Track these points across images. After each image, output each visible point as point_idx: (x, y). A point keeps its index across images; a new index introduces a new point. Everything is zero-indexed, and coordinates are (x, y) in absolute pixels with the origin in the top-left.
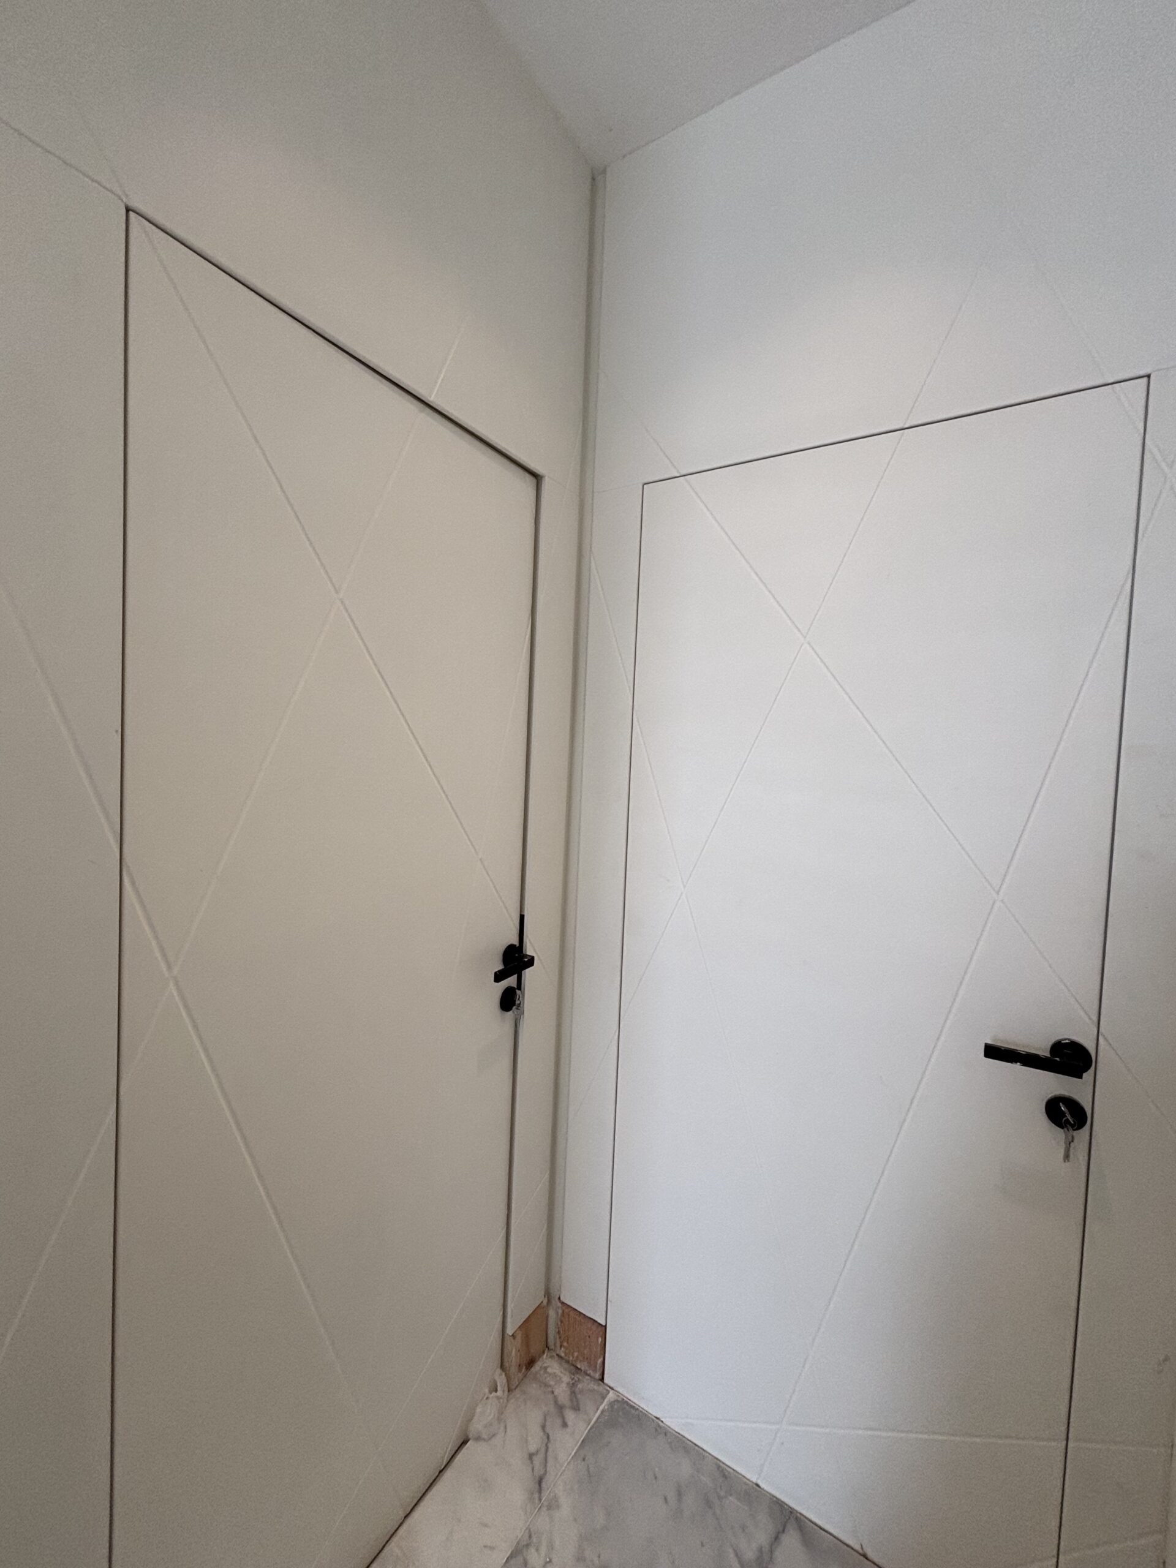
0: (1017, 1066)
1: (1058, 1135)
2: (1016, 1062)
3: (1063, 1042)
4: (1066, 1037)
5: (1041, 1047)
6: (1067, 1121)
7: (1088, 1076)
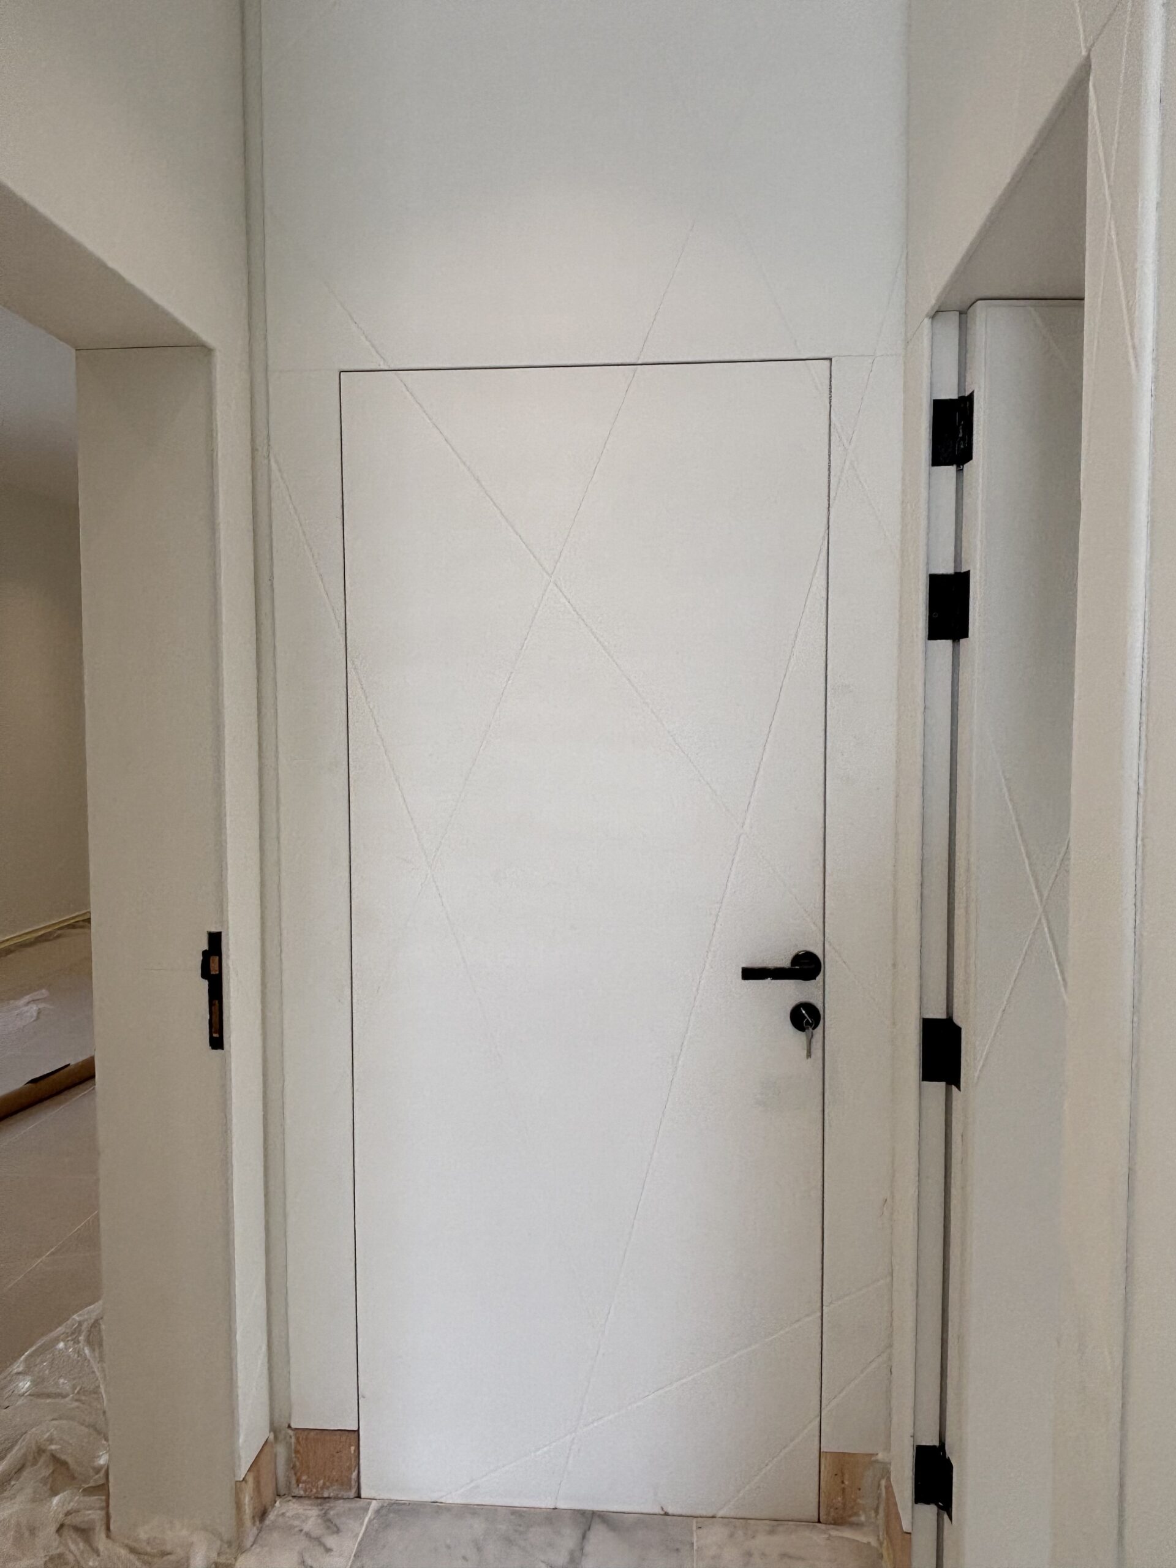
0: (768, 982)
1: (800, 1037)
2: (767, 978)
3: (800, 954)
4: (801, 950)
5: (784, 961)
6: (808, 1023)
7: (820, 978)
